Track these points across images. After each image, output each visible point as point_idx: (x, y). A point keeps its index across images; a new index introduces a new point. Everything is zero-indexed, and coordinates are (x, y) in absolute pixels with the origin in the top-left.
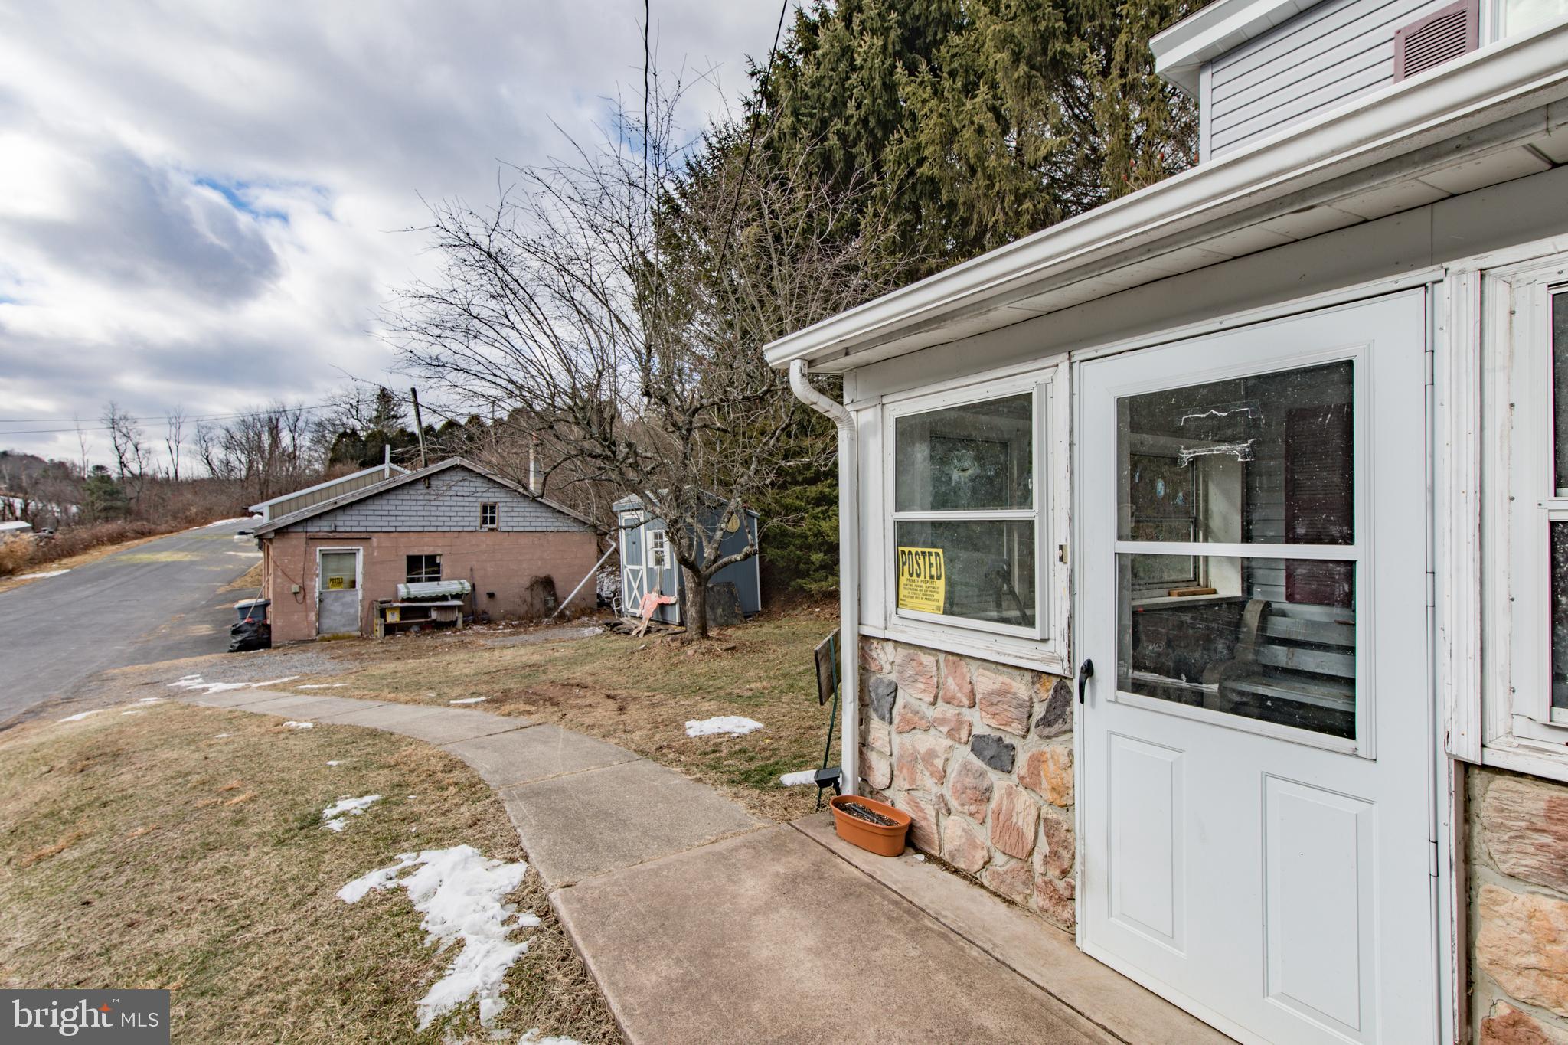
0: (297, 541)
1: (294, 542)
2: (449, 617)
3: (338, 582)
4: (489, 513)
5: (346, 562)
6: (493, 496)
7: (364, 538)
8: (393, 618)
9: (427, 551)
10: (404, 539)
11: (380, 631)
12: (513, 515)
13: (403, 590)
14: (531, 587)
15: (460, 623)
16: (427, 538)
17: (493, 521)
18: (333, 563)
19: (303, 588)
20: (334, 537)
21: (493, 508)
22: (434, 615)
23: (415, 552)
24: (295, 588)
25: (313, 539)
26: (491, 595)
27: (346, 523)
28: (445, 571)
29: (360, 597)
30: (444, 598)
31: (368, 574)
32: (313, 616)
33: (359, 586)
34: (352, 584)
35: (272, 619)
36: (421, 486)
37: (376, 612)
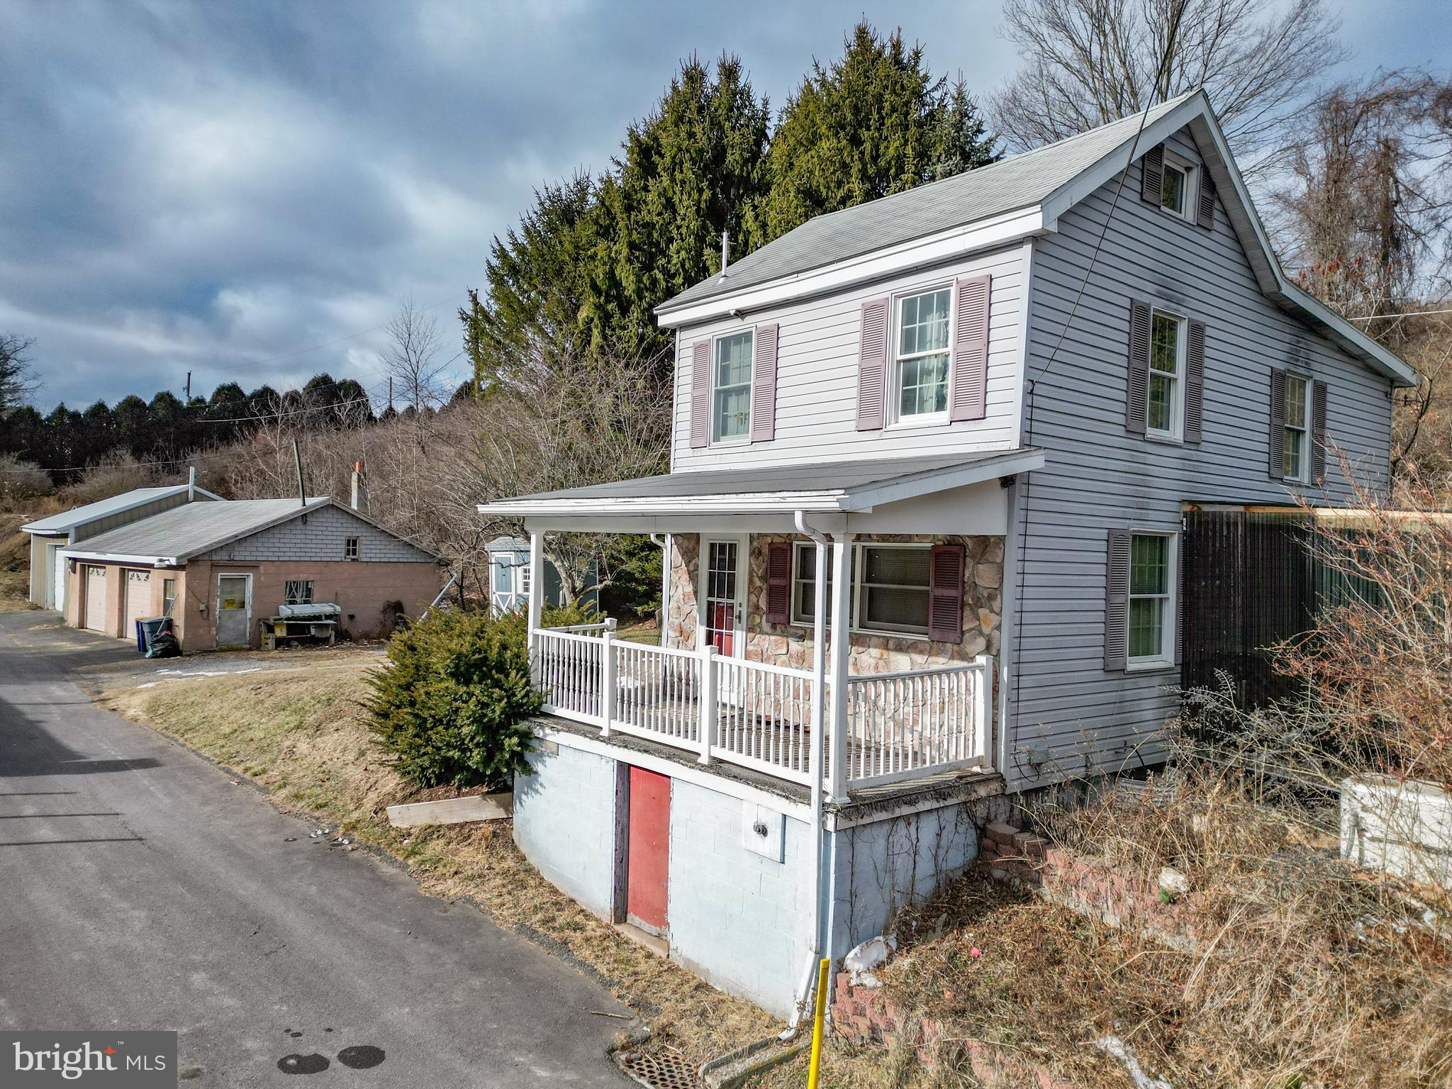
0: (204, 569)
1: (202, 568)
2: (325, 634)
3: (230, 602)
4: (352, 544)
5: (238, 586)
6: (354, 531)
7: (253, 566)
8: (281, 632)
9: (302, 577)
10: (283, 568)
11: (271, 643)
12: (371, 549)
13: (286, 611)
14: (384, 611)
15: (333, 639)
16: (303, 567)
17: (354, 553)
18: (228, 587)
19: (207, 607)
20: (232, 565)
21: (355, 543)
22: (313, 631)
23: (292, 578)
24: (202, 607)
25: (216, 566)
26: (352, 617)
27: (243, 554)
28: (316, 595)
29: (249, 615)
30: (318, 618)
31: (255, 596)
32: (214, 631)
33: (248, 607)
34: (242, 605)
35: (180, 634)
36: (299, 523)
37: (263, 629)
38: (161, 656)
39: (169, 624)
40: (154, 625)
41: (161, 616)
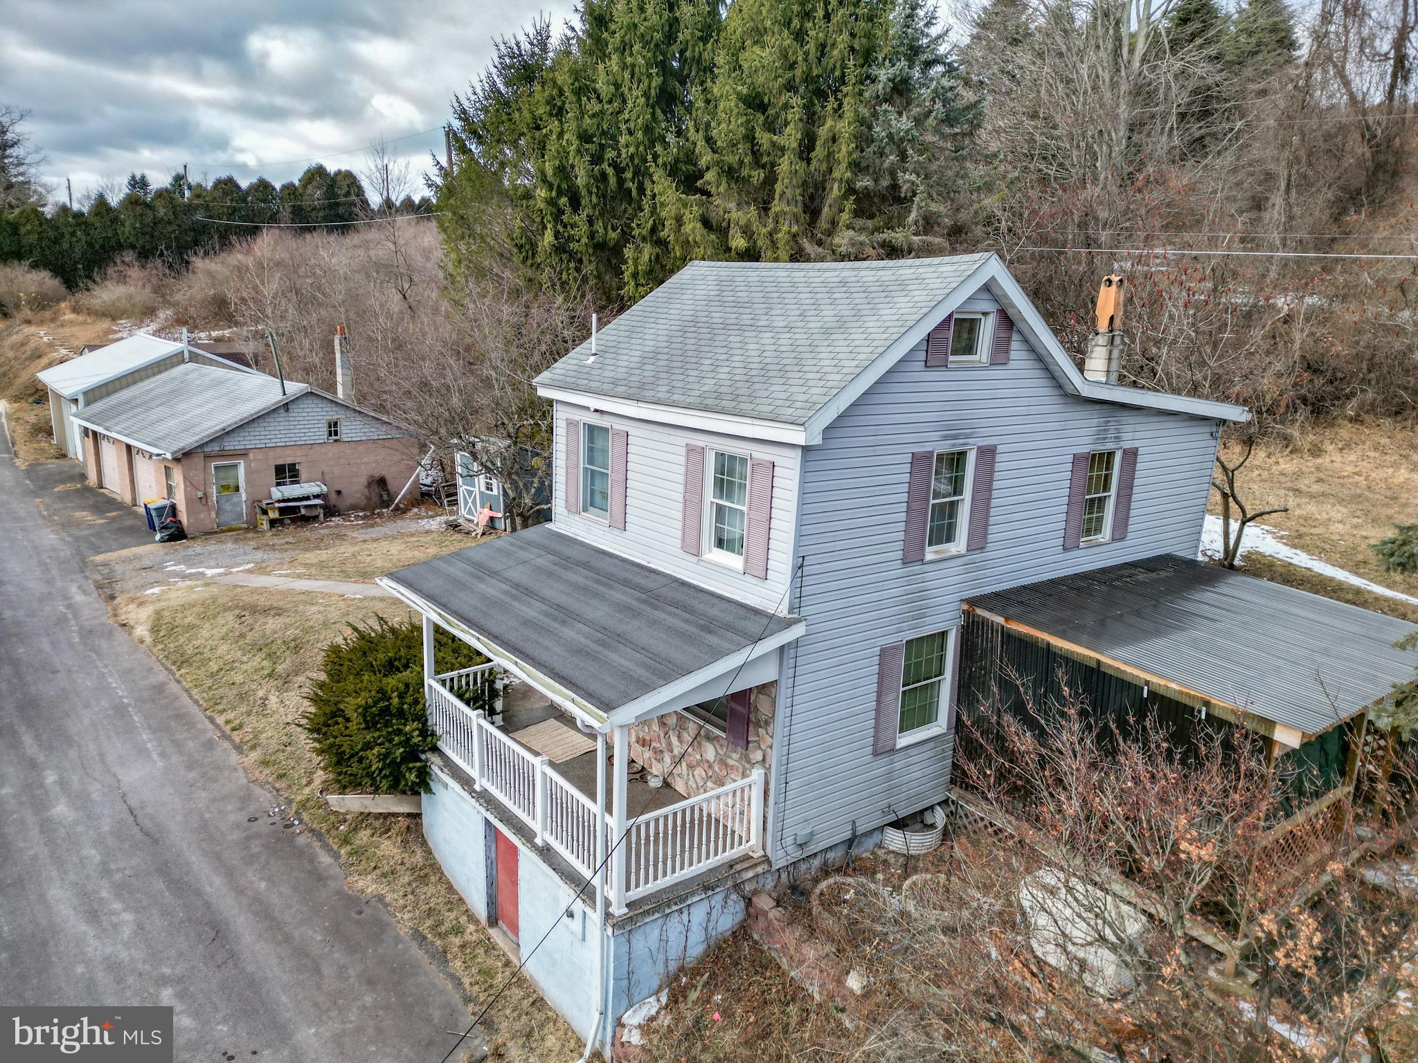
0: (198, 460)
1: (196, 460)
2: (314, 513)
3: (226, 488)
4: (333, 429)
5: (231, 473)
6: (335, 414)
7: (243, 454)
8: (274, 515)
9: (289, 460)
10: (271, 454)
11: (266, 526)
12: (351, 429)
13: (276, 493)
14: (369, 485)
15: (322, 516)
16: (289, 452)
17: (336, 434)
18: (222, 475)
19: (205, 494)
20: (222, 455)
21: (336, 424)
22: (303, 511)
23: (280, 462)
24: (200, 494)
25: (208, 457)
26: (339, 492)
27: (231, 444)
28: (303, 475)
29: (244, 498)
30: (307, 498)
31: (248, 481)
32: (213, 515)
33: (242, 490)
34: (237, 489)
35: (183, 517)
36: (282, 411)
37: (258, 510)
38: (169, 540)
39: (173, 508)
40: (160, 510)
41: (166, 502)
